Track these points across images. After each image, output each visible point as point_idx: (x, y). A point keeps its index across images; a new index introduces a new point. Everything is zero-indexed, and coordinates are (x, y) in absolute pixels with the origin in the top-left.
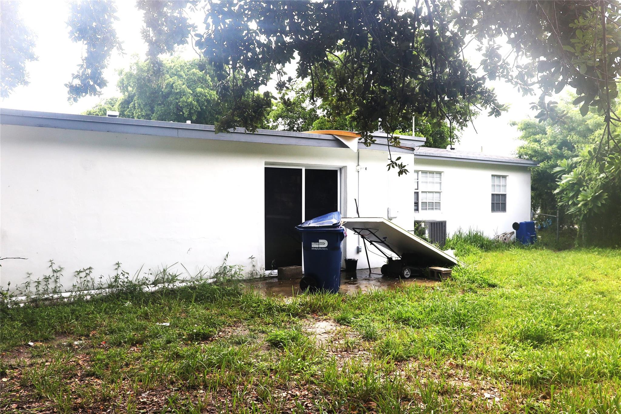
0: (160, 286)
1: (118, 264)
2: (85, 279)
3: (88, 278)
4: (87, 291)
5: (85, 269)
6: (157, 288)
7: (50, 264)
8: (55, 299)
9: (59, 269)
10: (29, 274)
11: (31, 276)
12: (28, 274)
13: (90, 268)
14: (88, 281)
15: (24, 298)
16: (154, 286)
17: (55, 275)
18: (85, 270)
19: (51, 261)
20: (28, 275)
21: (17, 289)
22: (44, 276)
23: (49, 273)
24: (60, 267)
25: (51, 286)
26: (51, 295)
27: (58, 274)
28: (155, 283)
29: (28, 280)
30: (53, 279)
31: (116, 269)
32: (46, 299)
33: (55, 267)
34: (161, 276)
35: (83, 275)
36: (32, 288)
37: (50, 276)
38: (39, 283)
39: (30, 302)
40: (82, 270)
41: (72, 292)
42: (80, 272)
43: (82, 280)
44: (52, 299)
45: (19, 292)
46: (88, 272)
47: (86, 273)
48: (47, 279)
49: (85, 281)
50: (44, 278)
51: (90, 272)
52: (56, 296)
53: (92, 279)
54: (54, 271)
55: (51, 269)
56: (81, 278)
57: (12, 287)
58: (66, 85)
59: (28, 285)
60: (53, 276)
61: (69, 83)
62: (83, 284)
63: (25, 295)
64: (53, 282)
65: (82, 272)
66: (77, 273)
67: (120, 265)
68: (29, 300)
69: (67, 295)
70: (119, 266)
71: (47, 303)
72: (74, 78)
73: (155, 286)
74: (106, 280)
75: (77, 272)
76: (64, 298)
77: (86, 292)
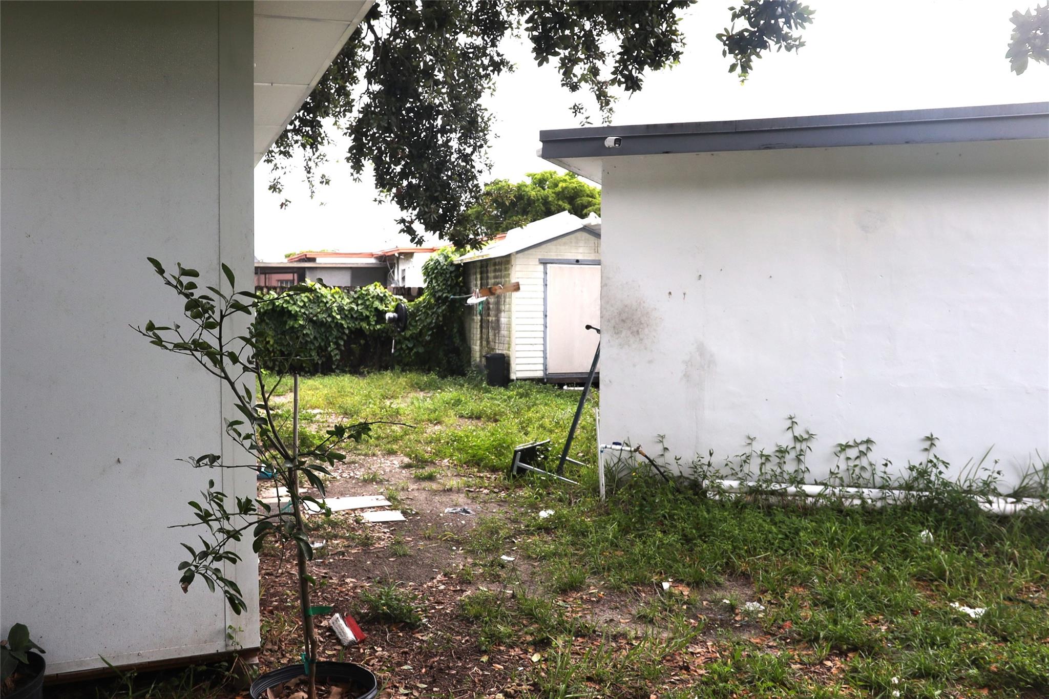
0: (1029, 502)
1: (930, 439)
2: (857, 462)
3: (864, 462)
4: (856, 490)
5: (858, 441)
6: (1019, 507)
7: (788, 423)
8: (791, 495)
9: (806, 436)
10: (751, 440)
11: (754, 443)
12: (749, 438)
13: (868, 441)
14: (863, 468)
15: (735, 484)
16: (1014, 500)
17: (798, 446)
18: (857, 445)
19: (791, 418)
20: (749, 441)
21: (727, 465)
22: (777, 446)
23: (786, 441)
24: (808, 433)
25: (790, 467)
26: (783, 486)
27: (804, 446)
28: (1017, 495)
29: (748, 450)
30: (793, 454)
31: (926, 450)
32: (773, 493)
33: (799, 431)
34: (1036, 478)
35: (853, 453)
36: (754, 467)
37: (789, 448)
38: (768, 458)
39: (746, 493)
40: (851, 443)
41: (825, 485)
42: (848, 446)
43: (851, 464)
44: (783, 494)
45: (730, 472)
46: (863, 448)
47: (860, 452)
48: (782, 452)
49: (855, 466)
50: (777, 451)
51: (868, 449)
52: (792, 489)
53: (871, 464)
54: (796, 439)
55: (790, 435)
56: (848, 459)
57: (718, 460)
58: (719, 36)
59: (747, 459)
60: (794, 448)
61: (726, 30)
62: (851, 472)
63: (739, 479)
64: (793, 459)
65: (850, 446)
66: (839, 449)
67: (936, 442)
68: (745, 490)
69: (816, 489)
70: (932, 444)
71: (773, 500)
72: (735, 16)
73: (1018, 501)
74: (899, 471)
75: (840, 445)
76: (808, 496)
77: (852, 490)
